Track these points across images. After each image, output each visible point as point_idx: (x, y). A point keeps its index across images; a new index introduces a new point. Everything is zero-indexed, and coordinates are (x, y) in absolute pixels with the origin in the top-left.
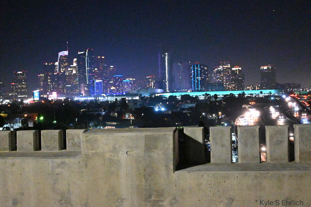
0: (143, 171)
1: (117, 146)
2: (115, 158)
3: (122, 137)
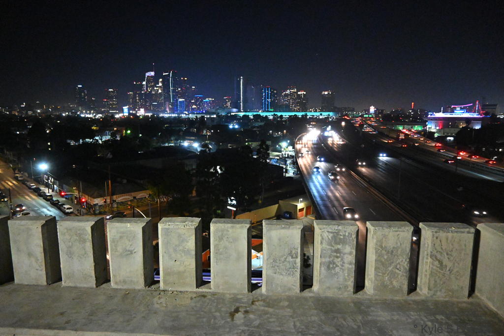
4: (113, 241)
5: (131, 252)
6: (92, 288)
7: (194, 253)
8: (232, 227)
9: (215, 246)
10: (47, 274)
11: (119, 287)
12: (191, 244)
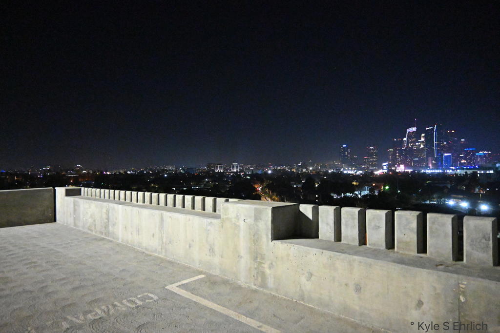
0: (253, 237)
1: (238, 214)
2: (238, 224)
3: (242, 208)
4: (369, 220)
5: (379, 227)
6: (357, 246)
7: (416, 230)
8: (442, 216)
9: (431, 228)
10: (334, 235)
11: (372, 247)
12: (414, 225)
